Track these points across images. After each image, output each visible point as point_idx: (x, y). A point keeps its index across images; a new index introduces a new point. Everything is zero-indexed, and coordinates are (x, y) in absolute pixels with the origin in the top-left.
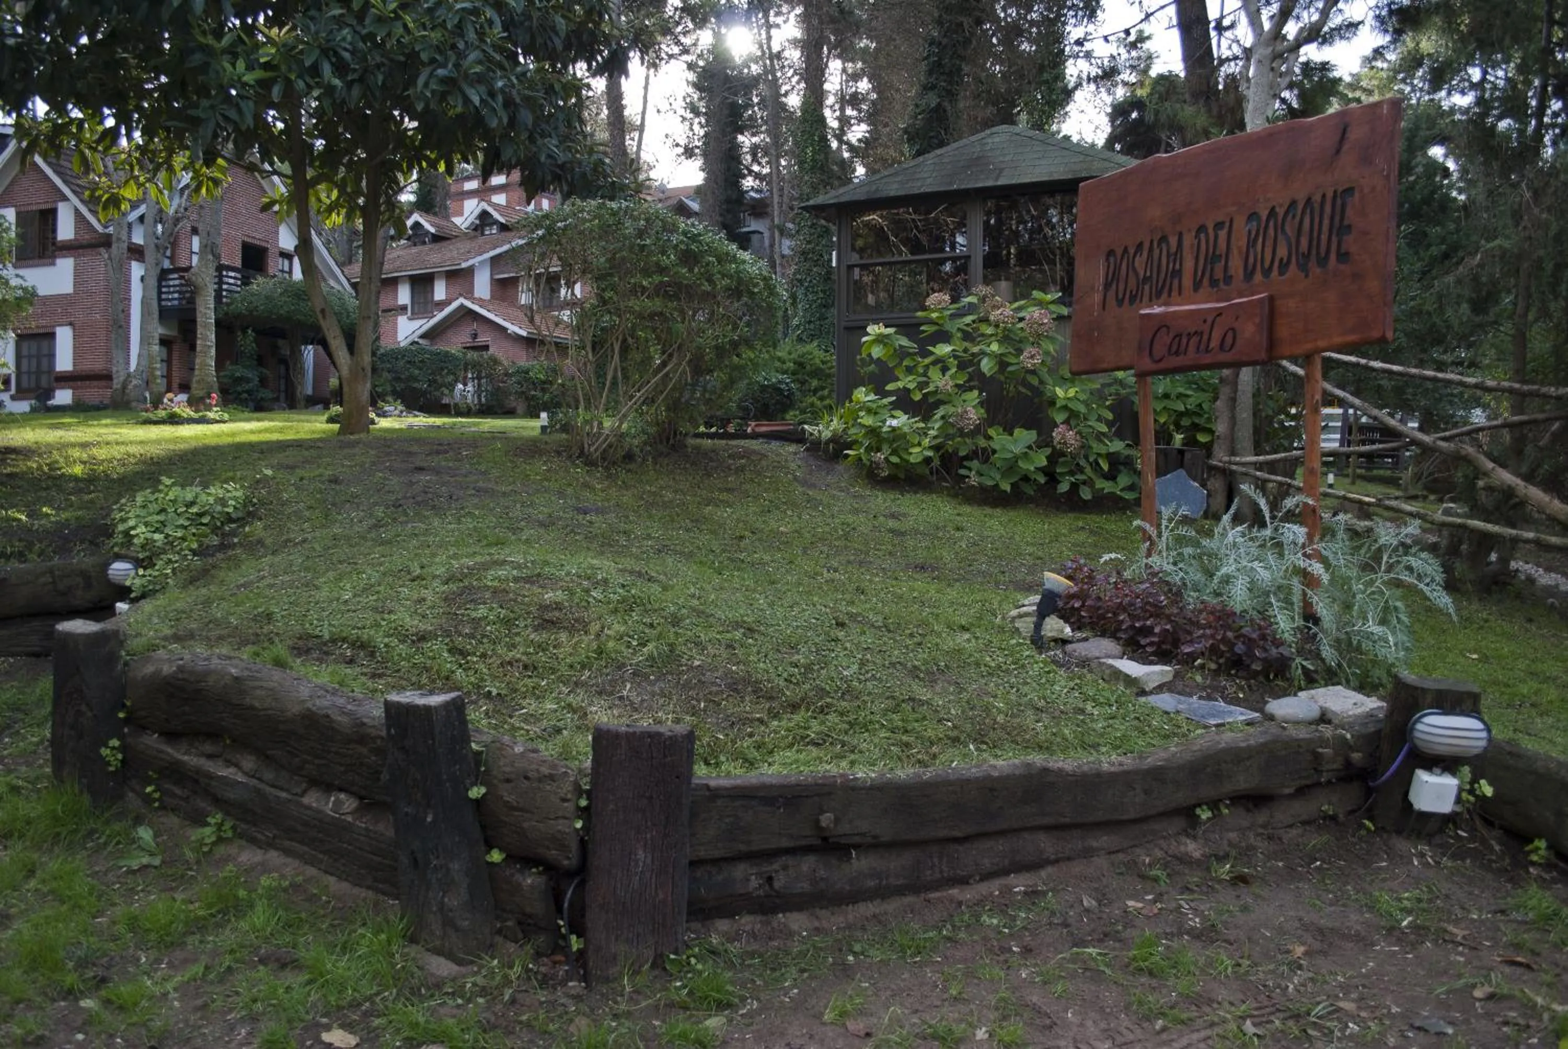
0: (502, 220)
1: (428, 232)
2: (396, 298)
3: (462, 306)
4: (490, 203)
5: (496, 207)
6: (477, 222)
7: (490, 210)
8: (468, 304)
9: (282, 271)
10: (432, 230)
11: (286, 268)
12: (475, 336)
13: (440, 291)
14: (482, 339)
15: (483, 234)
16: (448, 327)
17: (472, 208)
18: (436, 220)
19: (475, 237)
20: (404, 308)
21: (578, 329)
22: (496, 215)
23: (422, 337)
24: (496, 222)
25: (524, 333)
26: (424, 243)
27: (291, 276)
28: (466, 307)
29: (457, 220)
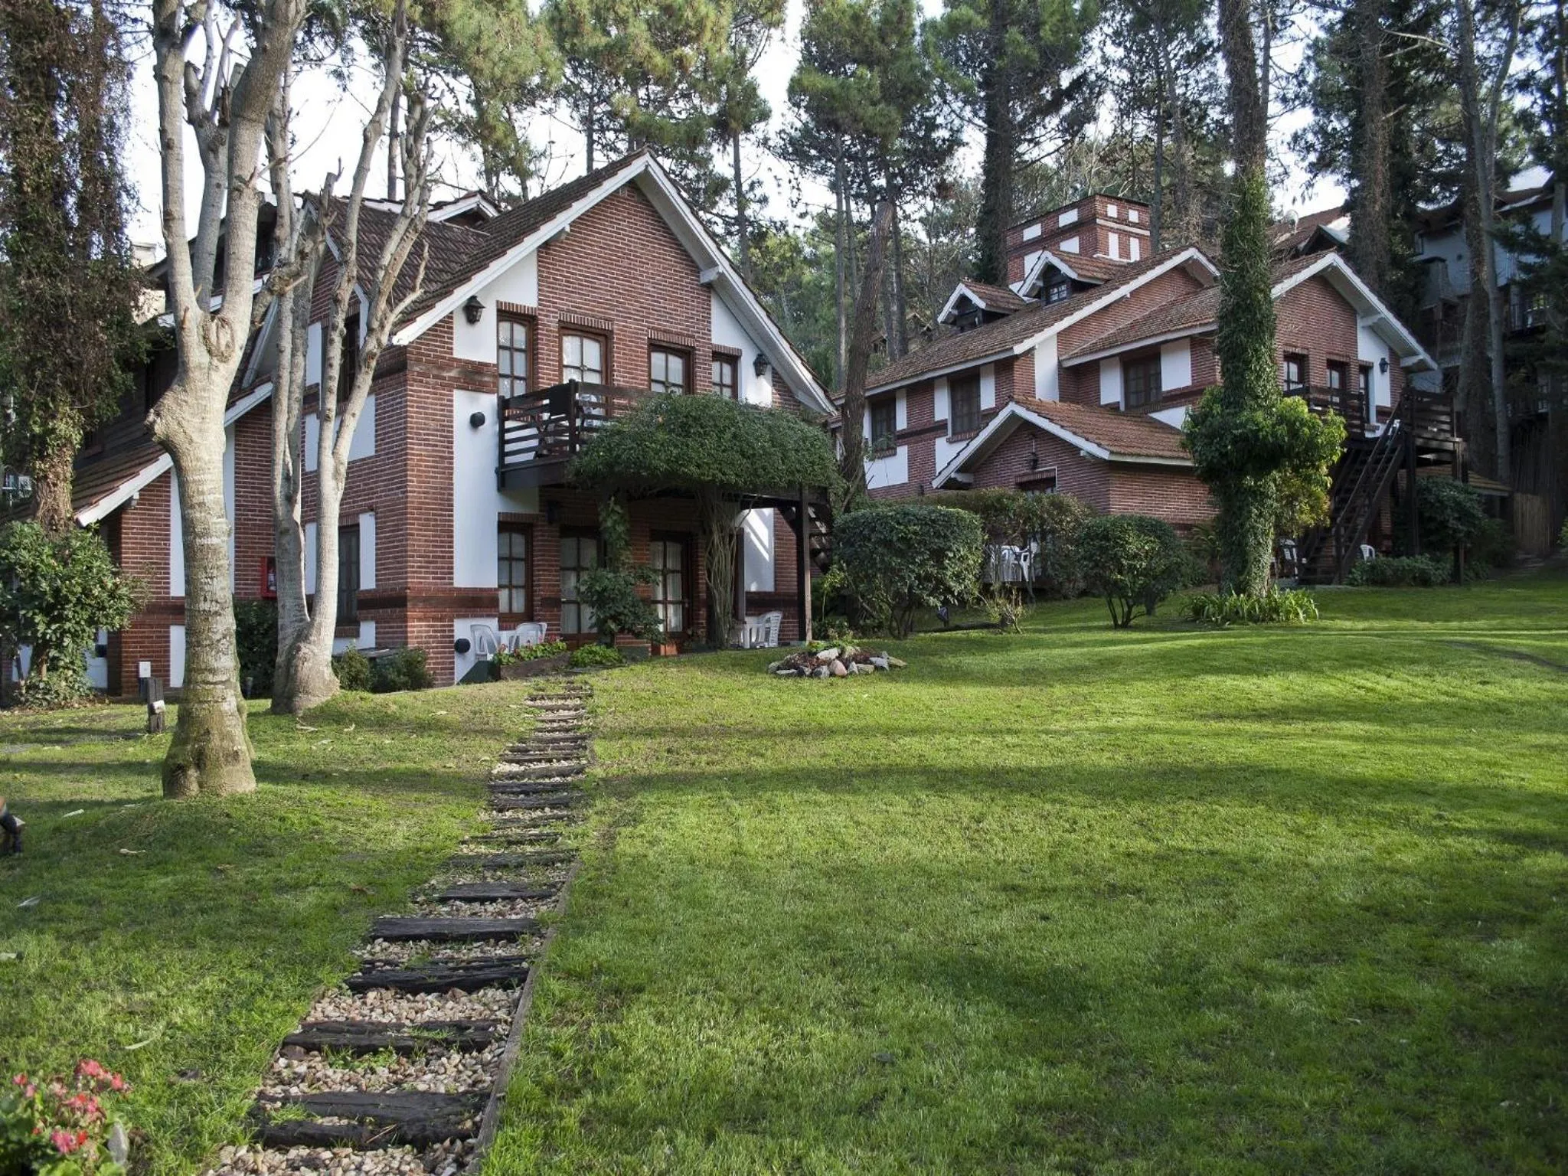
0: (1073, 275)
1: (978, 307)
2: (932, 413)
3: (1013, 416)
4: (1058, 253)
5: (1065, 257)
6: (1040, 284)
7: (1056, 262)
8: (1021, 412)
9: (721, 385)
10: (982, 305)
11: (727, 380)
12: (1035, 463)
13: (987, 397)
14: (1046, 468)
15: (1048, 302)
16: (997, 452)
17: (1033, 263)
18: (990, 290)
19: (1039, 308)
20: (941, 427)
21: (1190, 440)
22: (1064, 269)
23: (960, 470)
24: (1066, 279)
25: (1105, 455)
26: (973, 326)
27: (735, 393)
28: (1019, 418)
29: (1015, 287)
